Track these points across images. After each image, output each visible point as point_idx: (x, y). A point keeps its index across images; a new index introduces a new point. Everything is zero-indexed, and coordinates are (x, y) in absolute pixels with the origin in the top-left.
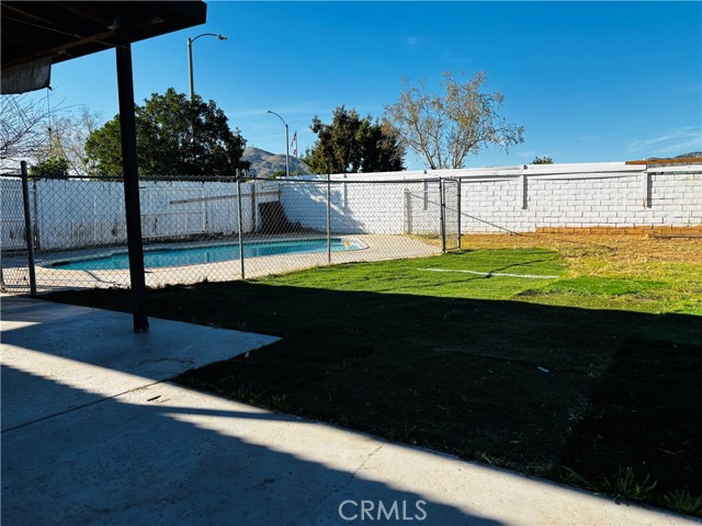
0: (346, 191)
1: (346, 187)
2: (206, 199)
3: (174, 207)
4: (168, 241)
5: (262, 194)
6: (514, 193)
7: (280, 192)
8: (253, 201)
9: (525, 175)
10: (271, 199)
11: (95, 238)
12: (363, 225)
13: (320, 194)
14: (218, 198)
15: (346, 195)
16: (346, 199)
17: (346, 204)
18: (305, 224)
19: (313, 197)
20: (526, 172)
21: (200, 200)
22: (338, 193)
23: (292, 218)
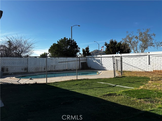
0: (101, 59)
1: (101, 58)
2: (67, 62)
3: (59, 63)
4: (57, 71)
5: (82, 60)
6: (146, 60)
7: (86, 60)
8: (79, 62)
9: (149, 55)
10: (84, 61)
11: (40, 70)
12: (105, 68)
13: (95, 60)
14: (70, 61)
15: (101, 60)
16: (101, 61)
17: (101, 62)
18: (92, 67)
19: (94, 61)
20: (149, 54)
21: (66, 62)
22: (99, 60)
23: (89, 66)
